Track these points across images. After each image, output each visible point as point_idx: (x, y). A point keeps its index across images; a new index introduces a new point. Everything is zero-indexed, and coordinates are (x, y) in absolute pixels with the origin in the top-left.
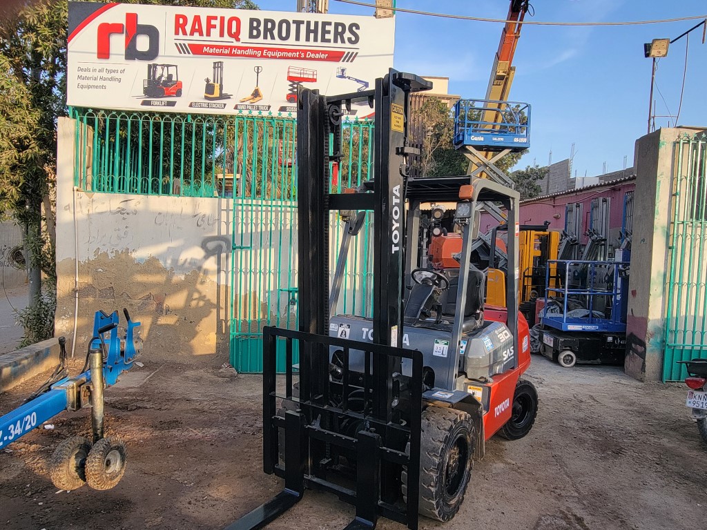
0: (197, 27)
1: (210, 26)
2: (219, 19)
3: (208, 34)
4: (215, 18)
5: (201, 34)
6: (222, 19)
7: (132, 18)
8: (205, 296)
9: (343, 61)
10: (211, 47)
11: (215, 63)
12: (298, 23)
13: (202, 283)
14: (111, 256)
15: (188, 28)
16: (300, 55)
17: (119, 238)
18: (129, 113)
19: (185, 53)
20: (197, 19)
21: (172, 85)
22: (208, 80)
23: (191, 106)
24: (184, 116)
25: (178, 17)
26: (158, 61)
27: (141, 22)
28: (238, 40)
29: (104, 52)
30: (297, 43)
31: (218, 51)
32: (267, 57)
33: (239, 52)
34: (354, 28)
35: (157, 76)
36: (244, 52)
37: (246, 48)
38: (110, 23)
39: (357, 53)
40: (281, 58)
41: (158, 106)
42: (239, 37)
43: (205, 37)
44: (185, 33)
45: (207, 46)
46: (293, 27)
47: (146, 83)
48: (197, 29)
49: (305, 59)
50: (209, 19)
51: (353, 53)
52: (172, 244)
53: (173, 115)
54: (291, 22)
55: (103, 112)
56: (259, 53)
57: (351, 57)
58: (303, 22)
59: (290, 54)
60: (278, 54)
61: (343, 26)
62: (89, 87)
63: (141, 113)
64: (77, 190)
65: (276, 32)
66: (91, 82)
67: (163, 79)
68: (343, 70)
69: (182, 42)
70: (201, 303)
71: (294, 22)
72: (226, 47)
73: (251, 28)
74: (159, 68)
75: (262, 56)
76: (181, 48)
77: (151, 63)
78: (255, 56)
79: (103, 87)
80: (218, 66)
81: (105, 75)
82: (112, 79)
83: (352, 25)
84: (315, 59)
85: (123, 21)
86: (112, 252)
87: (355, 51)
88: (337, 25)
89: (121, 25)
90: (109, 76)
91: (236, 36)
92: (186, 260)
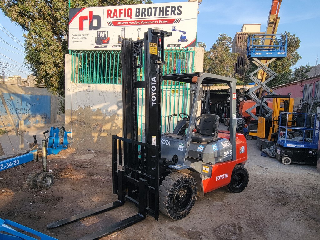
0: (115, 14)
1: (120, 13)
2: (124, 10)
3: (120, 17)
4: (122, 10)
5: (117, 17)
6: (125, 10)
7: (91, 13)
8: (118, 125)
9: (175, 23)
10: (121, 22)
11: (122, 29)
12: (156, 8)
13: (117, 120)
14: (84, 108)
15: (112, 15)
16: (156, 22)
17: (86, 101)
18: (91, 51)
19: (111, 25)
20: (115, 11)
21: (106, 39)
22: (119, 36)
23: (113, 47)
24: (111, 51)
25: (108, 11)
26: (101, 29)
27: (94, 14)
28: (131, 18)
29: (81, 28)
30: (155, 17)
31: (123, 23)
32: (143, 24)
33: (132, 23)
34: (179, 8)
35: (101, 36)
36: (134, 23)
37: (134, 21)
38: (83, 16)
39: (181, 19)
40: (148, 24)
41: (101, 48)
42: (132, 17)
43: (118, 18)
44: (111, 17)
45: (119, 22)
46: (154, 10)
47: (96, 39)
48: (115, 15)
49: (158, 23)
50: (120, 10)
51: (179, 19)
52: (105, 104)
53: (107, 51)
54: (153, 8)
55: (81, 51)
56: (139, 23)
57: (178, 21)
58: (157, 8)
59: (152, 22)
60: (147, 22)
61: (175, 7)
62: (76, 42)
63: (95, 51)
64: (72, 82)
65: (146, 13)
66: (77, 40)
67: (103, 37)
68: (174, 27)
69: (110, 21)
70: (116, 128)
71: (154, 8)
72: (127, 22)
73: (137, 12)
74: (101, 32)
75: (141, 24)
76: (109, 24)
77: (98, 30)
78: (138, 24)
79: (81, 42)
80: (123, 30)
81: (82, 37)
82: (84, 38)
83: (178, 7)
84: (163, 23)
85: (88, 14)
86: (84, 107)
87: (180, 18)
88: (172, 7)
89: (87, 16)
90: (83, 37)
91: (130, 17)
92: (111, 110)
